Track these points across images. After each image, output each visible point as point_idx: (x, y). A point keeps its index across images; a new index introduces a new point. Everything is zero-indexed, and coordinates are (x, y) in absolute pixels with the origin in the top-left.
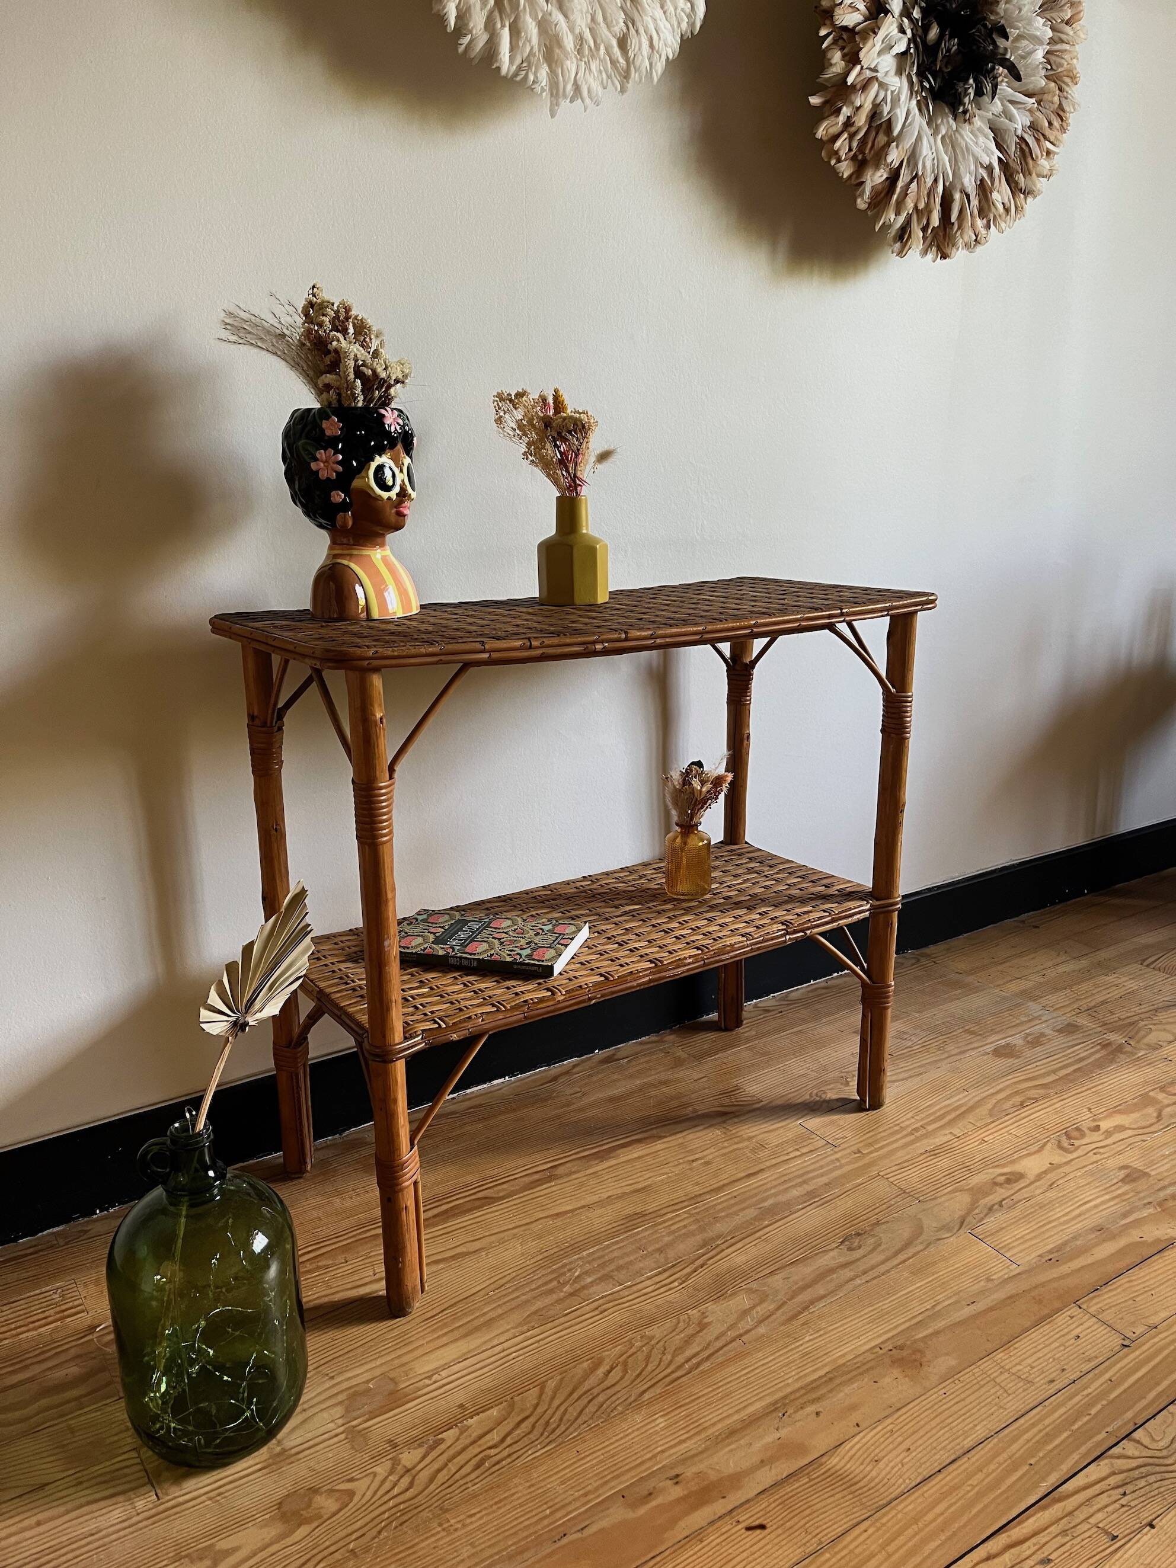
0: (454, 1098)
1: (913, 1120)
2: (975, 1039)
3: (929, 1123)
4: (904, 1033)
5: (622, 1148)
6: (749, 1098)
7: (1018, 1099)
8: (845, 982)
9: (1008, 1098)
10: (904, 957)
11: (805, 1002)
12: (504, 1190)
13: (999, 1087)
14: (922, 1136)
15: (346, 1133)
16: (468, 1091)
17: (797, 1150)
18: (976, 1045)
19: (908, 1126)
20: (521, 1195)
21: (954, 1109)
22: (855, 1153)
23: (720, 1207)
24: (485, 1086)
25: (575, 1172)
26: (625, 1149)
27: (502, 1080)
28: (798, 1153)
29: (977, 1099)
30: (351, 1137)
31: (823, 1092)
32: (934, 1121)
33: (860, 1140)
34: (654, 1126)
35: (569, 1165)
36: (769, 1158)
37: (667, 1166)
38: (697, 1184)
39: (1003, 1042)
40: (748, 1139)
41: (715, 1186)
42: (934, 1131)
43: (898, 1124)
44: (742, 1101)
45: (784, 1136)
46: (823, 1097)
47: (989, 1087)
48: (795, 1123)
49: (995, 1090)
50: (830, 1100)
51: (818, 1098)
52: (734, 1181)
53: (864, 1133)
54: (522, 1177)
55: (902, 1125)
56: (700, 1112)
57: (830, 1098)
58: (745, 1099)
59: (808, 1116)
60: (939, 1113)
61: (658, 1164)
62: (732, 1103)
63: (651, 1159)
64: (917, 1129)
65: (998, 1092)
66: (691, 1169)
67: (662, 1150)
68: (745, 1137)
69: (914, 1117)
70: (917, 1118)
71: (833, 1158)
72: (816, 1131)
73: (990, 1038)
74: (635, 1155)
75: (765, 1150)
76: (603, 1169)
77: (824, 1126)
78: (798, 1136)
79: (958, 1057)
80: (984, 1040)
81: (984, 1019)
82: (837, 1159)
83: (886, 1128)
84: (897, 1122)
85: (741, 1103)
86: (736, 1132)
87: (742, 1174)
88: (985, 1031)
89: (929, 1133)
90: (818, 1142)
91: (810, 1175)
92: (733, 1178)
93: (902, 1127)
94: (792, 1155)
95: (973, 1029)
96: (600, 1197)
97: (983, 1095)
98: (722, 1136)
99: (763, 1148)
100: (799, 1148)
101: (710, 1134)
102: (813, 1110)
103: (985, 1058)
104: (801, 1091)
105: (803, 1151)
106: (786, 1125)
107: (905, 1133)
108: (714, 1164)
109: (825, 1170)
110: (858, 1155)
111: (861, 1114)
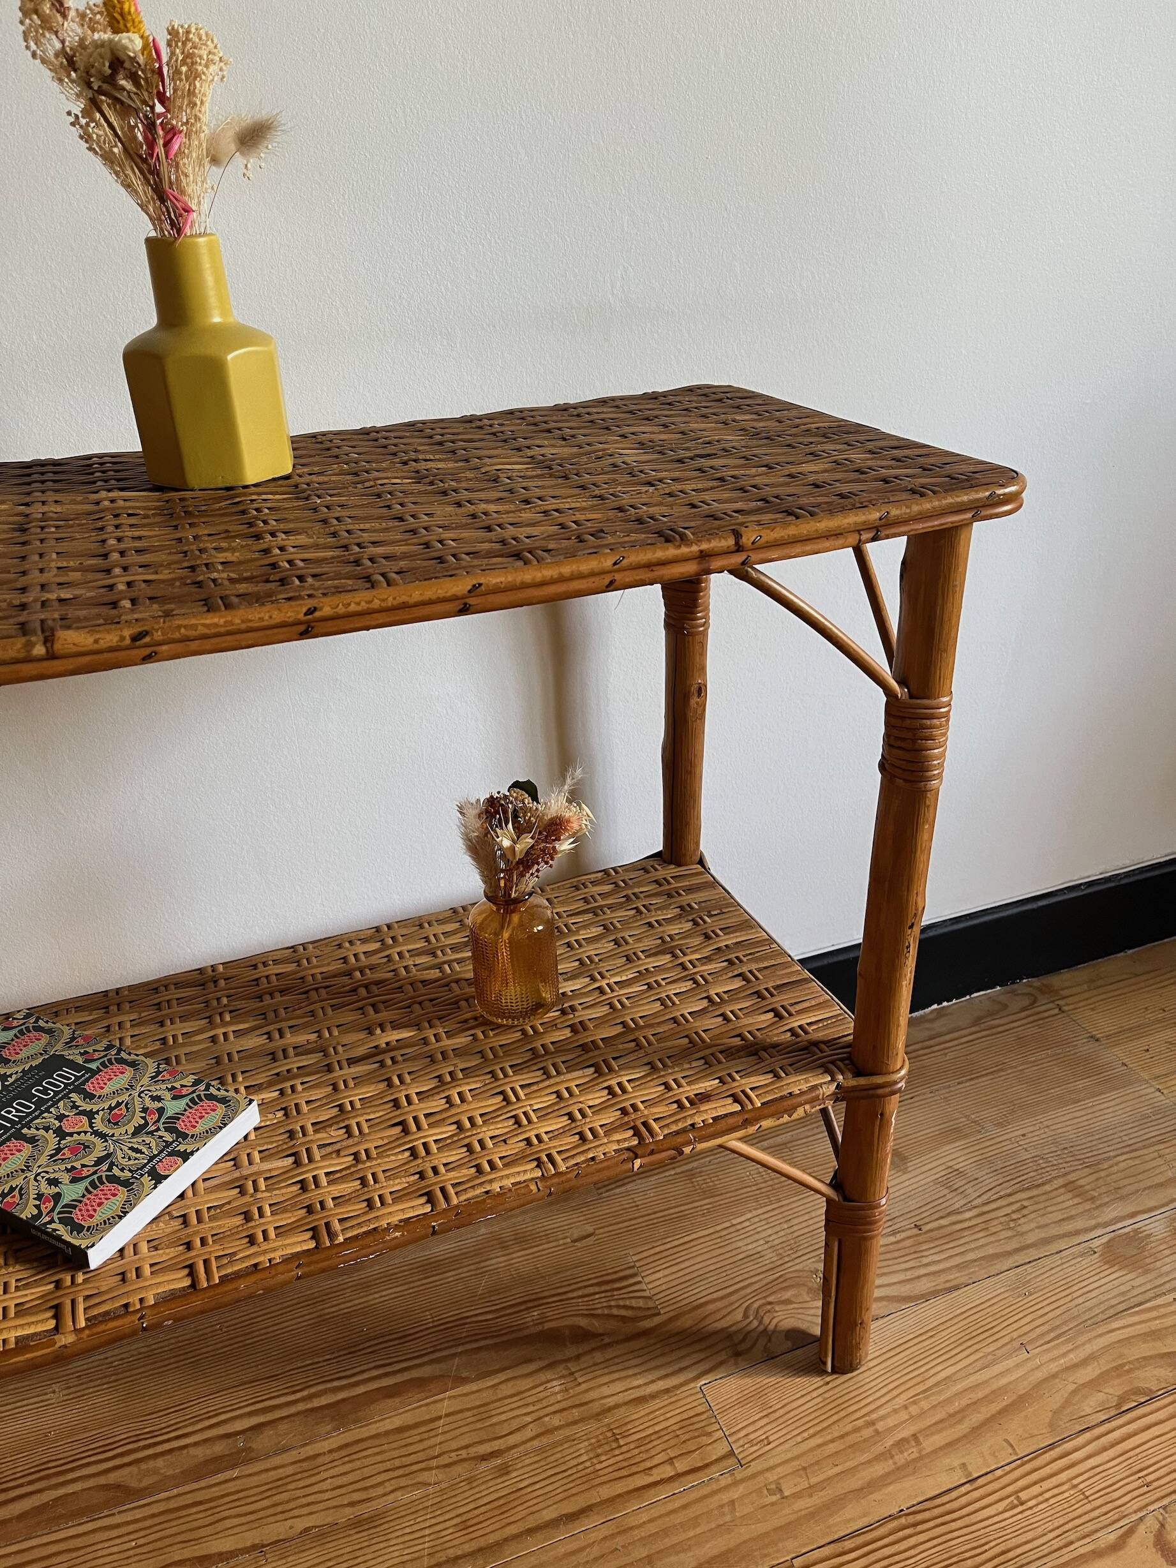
1: (904, 1416)
2: (1081, 1208)
3: (929, 1431)
4: (960, 1173)
5: (391, 1396)
6: (641, 1303)
7: (1114, 1389)
9: (1094, 1384)
10: (1013, 992)
12: (156, 1471)
13: (1088, 1349)
14: (907, 1464)
17: (670, 1461)
18: (1079, 1224)
19: (890, 1430)
20: (173, 1493)
21: (987, 1399)
22: (771, 1492)
25: (285, 1450)
26: (390, 1402)
28: (668, 1471)
29: (1039, 1375)
31: (769, 1307)
32: (941, 1426)
33: (789, 1455)
34: (460, 1349)
35: (282, 1427)
36: (612, 1476)
37: (434, 1463)
38: (464, 1526)
39: (1127, 1226)
40: (598, 1414)
41: (491, 1539)
42: (935, 1452)
43: (872, 1423)
44: (626, 1307)
45: (662, 1418)
46: (766, 1320)
47: (1070, 1346)
48: (692, 1385)
49: (1082, 1354)
50: (774, 1331)
51: (755, 1323)
52: (530, 1531)
53: (805, 1435)
54: (196, 1444)
55: (880, 1426)
56: (547, 1326)
57: (776, 1326)
58: (634, 1303)
59: (722, 1368)
60: (957, 1405)
61: (421, 1456)
62: (606, 1311)
63: (418, 1438)
64: (904, 1440)
65: (1084, 1362)
66: (470, 1480)
67: (447, 1415)
68: (596, 1407)
69: (906, 1407)
70: (914, 1410)
71: (725, 1497)
72: (721, 1416)
73: (1107, 1210)
74: (397, 1422)
75: (617, 1452)
76: (330, 1451)
77: (740, 1403)
78: (686, 1423)
79: (1033, 1253)
80: (1096, 1213)
81: (1109, 1158)
82: (732, 1503)
83: (849, 1428)
84: (874, 1416)
85: (623, 1312)
86: (587, 1391)
87: (549, 1514)
88: (1104, 1189)
89: (921, 1458)
90: (715, 1445)
91: (668, 1542)
92: (531, 1523)
93: (877, 1432)
94: (656, 1475)
95: (1081, 1182)
96: (291, 1528)
97: (1054, 1367)
98: (559, 1397)
99: (614, 1445)
100: (675, 1457)
101: (541, 1388)
102: (737, 1354)
103: (1085, 1262)
104: (733, 1298)
105: (681, 1466)
106: (676, 1387)
107: (878, 1449)
108: (514, 1474)
109: (699, 1530)
110: (774, 1498)
111: (817, 1381)
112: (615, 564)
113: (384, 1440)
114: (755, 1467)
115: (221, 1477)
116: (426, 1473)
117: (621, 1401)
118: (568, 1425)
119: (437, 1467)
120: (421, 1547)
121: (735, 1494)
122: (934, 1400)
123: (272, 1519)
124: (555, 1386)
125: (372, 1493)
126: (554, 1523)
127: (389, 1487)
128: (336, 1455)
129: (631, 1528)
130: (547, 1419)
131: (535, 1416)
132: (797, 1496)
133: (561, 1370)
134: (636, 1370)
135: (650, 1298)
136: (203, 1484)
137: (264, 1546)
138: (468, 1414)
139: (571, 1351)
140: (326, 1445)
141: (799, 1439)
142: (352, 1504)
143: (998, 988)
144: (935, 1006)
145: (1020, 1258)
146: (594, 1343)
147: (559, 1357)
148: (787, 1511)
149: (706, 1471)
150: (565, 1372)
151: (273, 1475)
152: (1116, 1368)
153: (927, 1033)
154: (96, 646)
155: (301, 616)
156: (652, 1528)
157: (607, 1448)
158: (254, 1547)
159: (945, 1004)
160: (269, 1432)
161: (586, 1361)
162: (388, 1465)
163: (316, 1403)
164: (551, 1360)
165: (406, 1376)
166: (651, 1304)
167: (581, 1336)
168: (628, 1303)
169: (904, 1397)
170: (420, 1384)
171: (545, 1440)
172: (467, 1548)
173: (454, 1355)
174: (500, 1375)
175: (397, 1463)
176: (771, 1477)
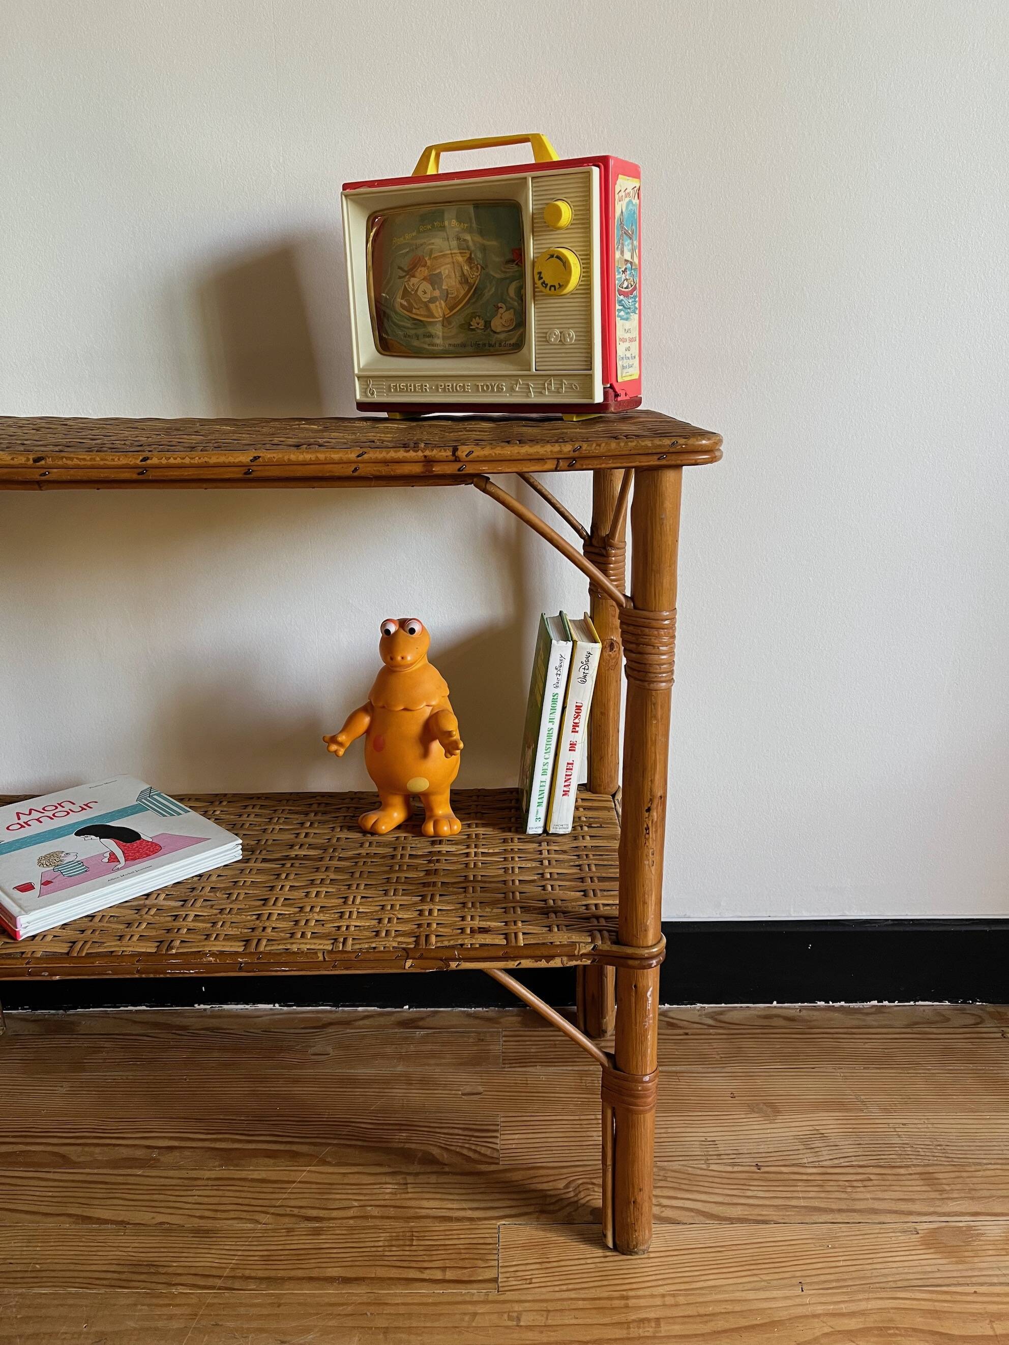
0: (205, 1010)
2: (925, 1196)
3: (672, 1319)
4: (822, 1137)
5: (270, 1157)
6: (488, 1152)
8: (830, 1020)
10: (961, 1009)
11: (733, 1030)
12: (91, 1155)
13: (862, 1306)
15: (72, 1012)
16: (225, 1007)
17: (444, 1269)
18: (917, 1207)
19: (638, 1308)
20: (96, 1171)
21: (740, 1314)
22: (510, 1318)
23: (242, 1310)
24: (247, 1007)
25: (179, 1168)
26: (265, 1161)
27: (271, 1006)
28: (438, 1275)
29: (800, 1311)
30: (72, 1019)
31: (590, 1186)
32: (686, 1320)
33: (543, 1297)
34: (335, 1142)
35: (187, 1153)
36: (394, 1263)
37: (272, 1210)
38: (267, 1259)
39: (964, 1222)
40: (408, 1218)
41: (281, 1274)
42: (668, 1337)
43: (627, 1298)
44: (475, 1151)
45: (456, 1237)
46: (582, 1195)
47: (846, 1298)
48: (494, 1222)
49: (853, 1307)
50: (584, 1205)
51: (572, 1194)
52: (311, 1279)
53: (564, 1287)
54: (127, 1146)
55: (631, 1302)
56: (407, 1146)
57: (588, 1201)
58: (483, 1150)
59: (526, 1217)
60: (710, 1309)
61: (267, 1203)
62: (458, 1150)
63: (271, 1190)
64: (648, 1320)
65: (852, 1314)
66: (289, 1230)
67: (300, 1182)
68: (411, 1212)
69: (663, 1296)
70: (669, 1300)
71: (471, 1308)
72: (503, 1250)
73: (951, 1203)
74: (263, 1175)
75: (407, 1248)
76: (208, 1179)
77: (524, 1247)
78: (472, 1246)
79: (857, 1217)
80: (938, 1203)
81: (980, 1164)
82: (475, 1314)
83: (605, 1295)
84: (631, 1293)
85: (471, 1154)
86: (410, 1199)
87: (334, 1272)
88: (959, 1187)
89: (654, 1337)
90: (486, 1270)
91: (407, 1324)
92: (315, 1273)
93: (627, 1307)
94: (426, 1275)
95: (940, 1176)
96: (153, 1218)
97: (819, 1309)
98: (387, 1197)
99: (408, 1243)
100: (449, 1267)
101: (378, 1186)
102: (542, 1212)
103: (902, 1237)
104: (565, 1171)
105: (449, 1275)
106: (480, 1219)
107: (621, 1318)
108: (324, 1237)
109: (436, 1324)
110: (510, 1323)
111: (599, 1252)
112: (358, 456)
113: (247, 1184)
114: (509, 1296)
115: (129, 1171)
116: (263, 1215)
117: (432, 1215)
118: (382, 1217)
119: (273, 1214)
120: (230, 1261)
121: (480, 1309)
122: (691, 1299)
123: (144, 1209)
124: (388, 1189)
125: (219, 1215)
126: (331, 1280)
127: (232, 1215)
128: (210, 1183)
129: (386, 1304)
130: (369, 1208)
131: (362, 1203)
132: (529, 1328)
133: (399, 1179)
134: (457, 1197)
135: (497, 1150)
136: (115, 1172)
137: (129, 1224)
138: (314, 1186)
139: (416, 1168)
140: (208, 1174)
141: (557, 1289)
142: (201, 1217)
143: (947, 1003)
144: (875, 1003)
145: (839, 1218)
146: (435, 1168)
147: (404, 1169)
148: (515, 1336)
149: (469, 1286)
150: (402, 1181)
151: (163, 1181)
152: (880, 1329)
153: (856, 1023)
154: (12, 462)
155: (138, 462)
156: (402, 1310)
157: (401, 1243)
158: (122, 1222)
159: (886, 1003)
160: (176, 1153)
161: (422, 1179)
162: (240, 1201)
163: (218, 1145)
164: (397, 1170)
165: (288, 1147)
166: (495, 1155)
167: (429, 1160)
168: (478, 1149)
169: (667, 1288)
170: (294, 1155)
171: (359, 1222)
172: (260, 1274)
173: (329, 1144)
174: (353, 1167)
175: (246, 1201)
176: (517, 1307)
